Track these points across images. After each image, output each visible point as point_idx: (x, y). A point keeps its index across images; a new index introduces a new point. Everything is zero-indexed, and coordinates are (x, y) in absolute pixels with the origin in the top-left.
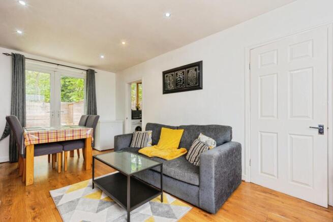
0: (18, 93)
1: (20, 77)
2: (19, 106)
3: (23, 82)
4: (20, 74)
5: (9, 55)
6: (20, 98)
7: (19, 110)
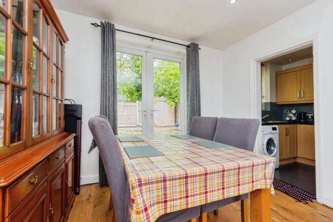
0: (107, 81)
1: (111, 58)
2: (109, 101)
3: (113, 65)
4: (110, 53)
5: (98, 26)
6: (110, 88)
7: (109, 108)
